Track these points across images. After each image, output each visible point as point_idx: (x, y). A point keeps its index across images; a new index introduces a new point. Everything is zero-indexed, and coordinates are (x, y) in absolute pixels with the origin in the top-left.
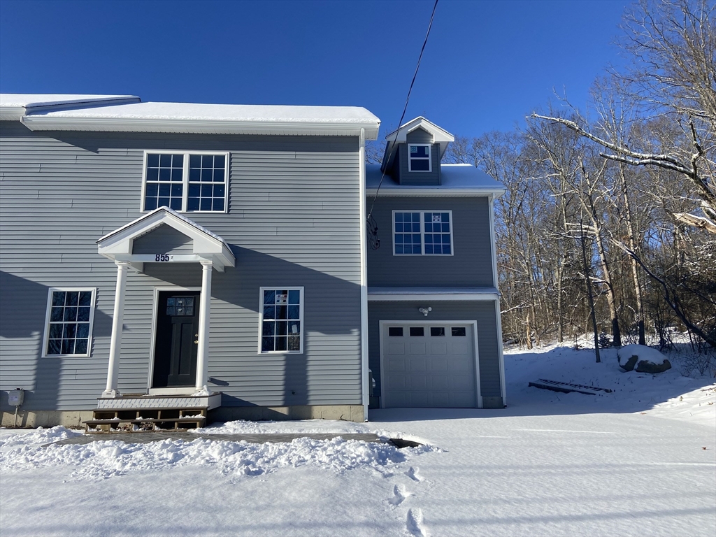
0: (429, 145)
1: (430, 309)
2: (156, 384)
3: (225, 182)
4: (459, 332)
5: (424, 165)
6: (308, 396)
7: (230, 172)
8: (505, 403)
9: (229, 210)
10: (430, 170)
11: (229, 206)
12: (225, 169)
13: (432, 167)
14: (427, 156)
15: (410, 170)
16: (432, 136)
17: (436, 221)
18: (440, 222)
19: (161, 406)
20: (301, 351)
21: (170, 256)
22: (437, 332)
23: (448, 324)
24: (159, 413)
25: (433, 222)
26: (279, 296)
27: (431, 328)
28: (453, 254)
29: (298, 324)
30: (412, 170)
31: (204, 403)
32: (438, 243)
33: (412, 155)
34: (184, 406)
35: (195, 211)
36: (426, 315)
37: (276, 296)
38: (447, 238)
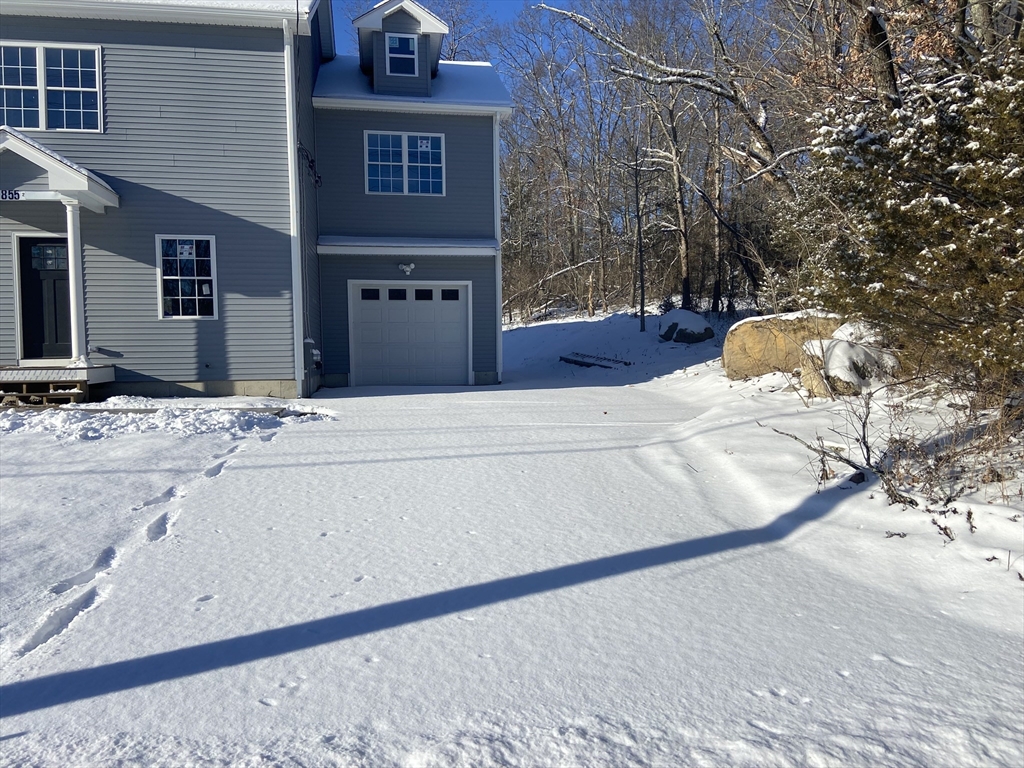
0: (415, 37)
1: (413, 266)
2: (27, 355)
3: (97, 89)
4: (450, 295)
5: (407, 66)
6: (228, 370)
7: (104, 74)
8: (500, 380)
9: (105, 129)
10: (417, 74)
11: (105, 124)
12: (97, 70)
13: (419, 70)
14: (412, 53)
15: (388, 73)
16: (419, 22)
17: (424, 149)
18: (429, 149)
19: (28, 379)
20: (216, 316)
21: (20, 193)
22: (424, 295)
23: (437, 286)
24: (24, 386)
25: (419, 149)
26: (182, 248)
27: (416, 291)
28: (444, 194)
29: (210, 282)
30: (391, 72)
31: (82, 376)
32: (426, 179)
33: (392, 50)
34: (57, 379)
35: (58, 130)
36: (408, 273)
37: (179, 247)
38: (437, 172)
